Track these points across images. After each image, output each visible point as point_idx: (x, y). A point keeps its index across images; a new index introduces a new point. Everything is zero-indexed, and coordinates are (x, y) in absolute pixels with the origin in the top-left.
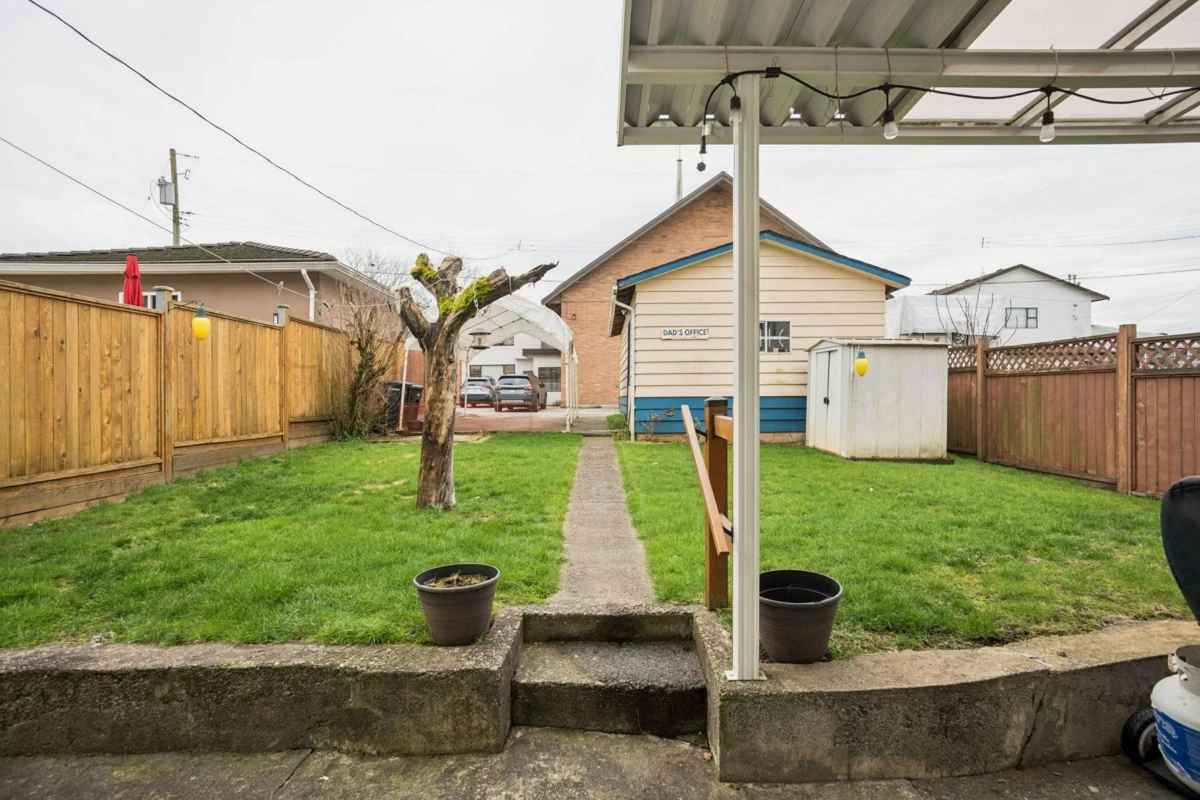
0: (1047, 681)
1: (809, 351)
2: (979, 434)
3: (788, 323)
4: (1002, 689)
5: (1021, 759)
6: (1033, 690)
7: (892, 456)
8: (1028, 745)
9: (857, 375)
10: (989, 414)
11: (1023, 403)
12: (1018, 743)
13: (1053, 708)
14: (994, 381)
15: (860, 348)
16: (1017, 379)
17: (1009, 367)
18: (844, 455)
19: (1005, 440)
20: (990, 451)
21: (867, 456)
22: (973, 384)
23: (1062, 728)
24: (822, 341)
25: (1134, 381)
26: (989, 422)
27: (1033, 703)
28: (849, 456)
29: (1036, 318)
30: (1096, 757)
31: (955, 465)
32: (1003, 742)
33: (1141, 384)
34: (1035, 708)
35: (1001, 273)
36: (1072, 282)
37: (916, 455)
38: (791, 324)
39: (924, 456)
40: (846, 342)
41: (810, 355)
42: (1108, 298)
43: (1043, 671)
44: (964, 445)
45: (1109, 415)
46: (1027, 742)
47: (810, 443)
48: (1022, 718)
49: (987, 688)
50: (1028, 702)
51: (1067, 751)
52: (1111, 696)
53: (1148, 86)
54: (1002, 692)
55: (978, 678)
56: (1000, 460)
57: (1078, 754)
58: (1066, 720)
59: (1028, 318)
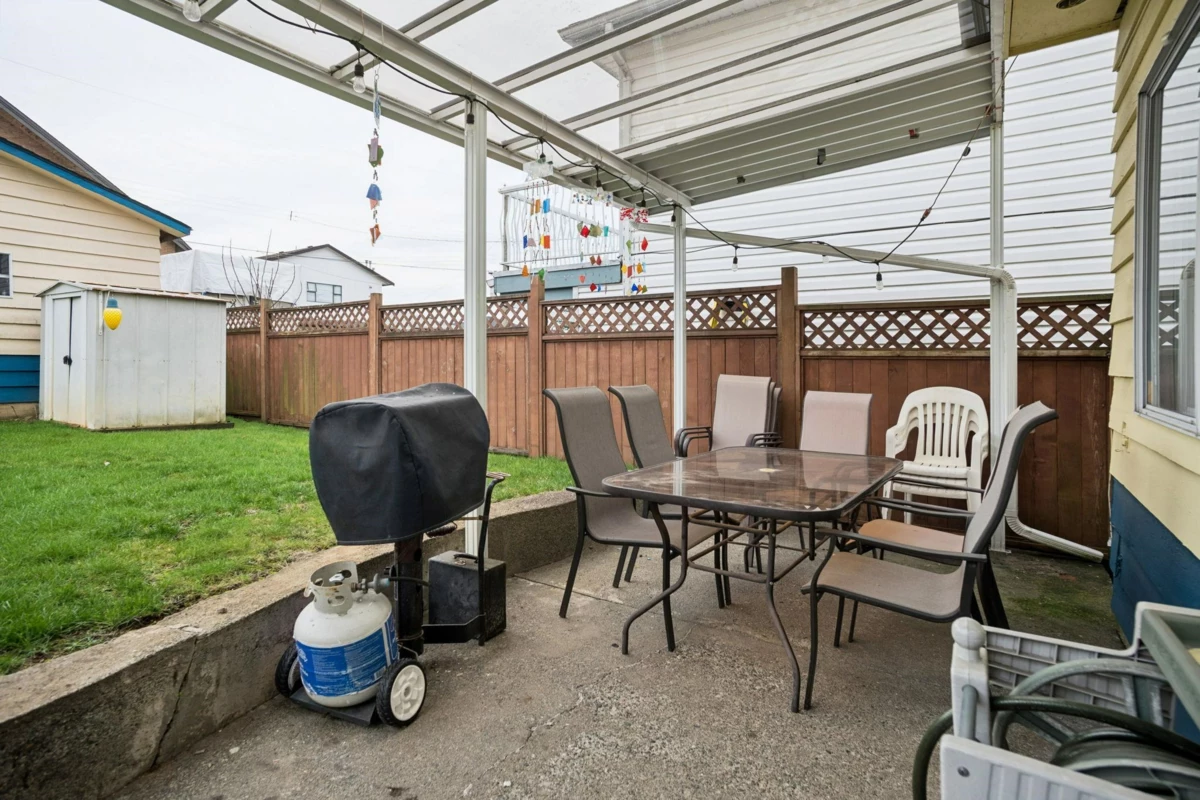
0: (194, 648)
1: (42, 295)
2: (263, 396)
3: (7, 256)
4: (128, 681)
5: (157, 756)
6: (174, 667)
7: (160, 424)
8: (168, 734)
9: (108, 329)
10: (272, 375)
11: (301, 363)
12: (153, 741)
13: (201, 678)
14: (276, 341)
15: (112, 296)
16: (295, 340)
17: (289, 328)
18: (91, 426)
19: (286, 400)
20: (273, 413)
21: (125, 426)
22: (257, 346)
23: (214, 695)
24: (59, 284)
25: (381, 341)
26: (272, 384)
27: (175, 682)
28: (98, 428)
29: (341, 295)
30: (253, 709)
31: (235, 429)
32: (130, 747)
33: (384, 344)
34: (178, 686)
35: (311, 249)
36: (368, 266)
37: (190, 421)
38: (11, 259)
39: (199, 421)
40: (91, 287)
41: (43, 301)
42: (393, 284)
43: (189, 640)
44: (249, 408)
45: (364, 373)
46: (167, 731)
47: (46, 416)
48: (159, 706)
49: (103, 689)
50: (168, 683)
51: (219, 719)
52: (270, 638)
53: (305, 17)
54: (127, 686)
55: (89, 683)
56: (283, 421)
57: (233, 715)
58: (218, 685)
59: (334, 294)
